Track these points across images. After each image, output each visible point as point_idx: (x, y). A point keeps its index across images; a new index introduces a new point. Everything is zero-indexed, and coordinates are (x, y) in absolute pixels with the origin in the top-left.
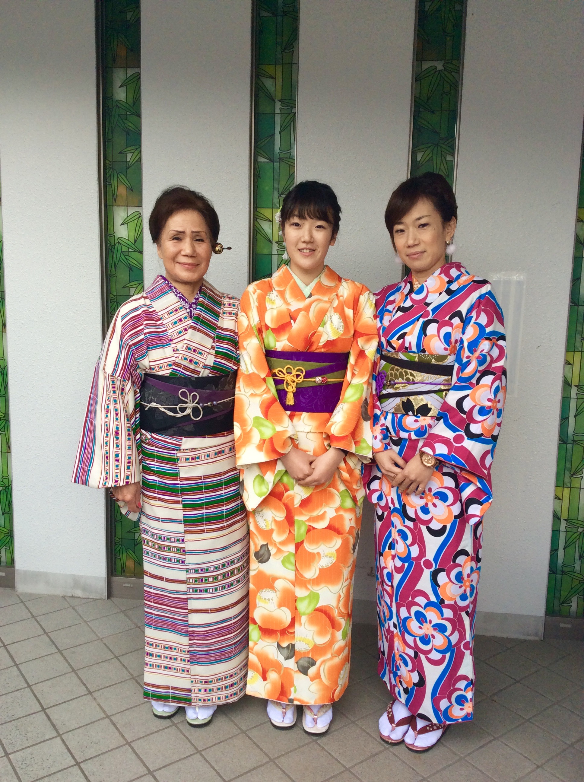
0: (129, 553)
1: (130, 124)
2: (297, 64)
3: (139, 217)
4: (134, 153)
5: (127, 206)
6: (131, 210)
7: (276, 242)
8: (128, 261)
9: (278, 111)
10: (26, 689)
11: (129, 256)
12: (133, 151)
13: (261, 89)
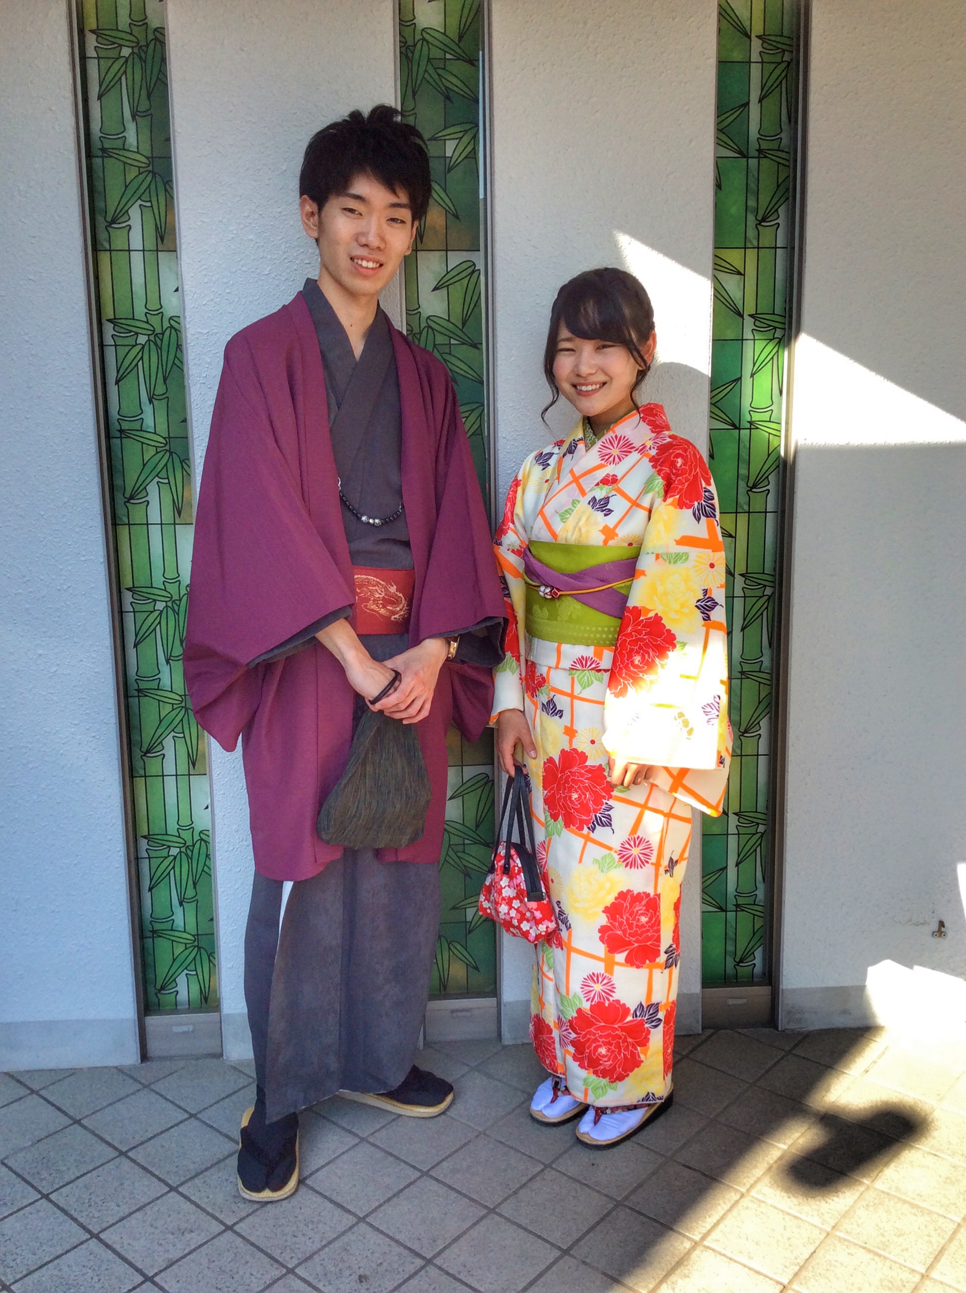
0: (456, 951)
1: (454, 80)
3: (473, 272)
4: (461, 138)
5: (447, 251)
6: (455, 259)
7: (751, 316)
8: (448, 363)
9: (755, 57)
10: (428, 1269)
11: (450, 354)
12: (460, 135)
13: (723, 13)
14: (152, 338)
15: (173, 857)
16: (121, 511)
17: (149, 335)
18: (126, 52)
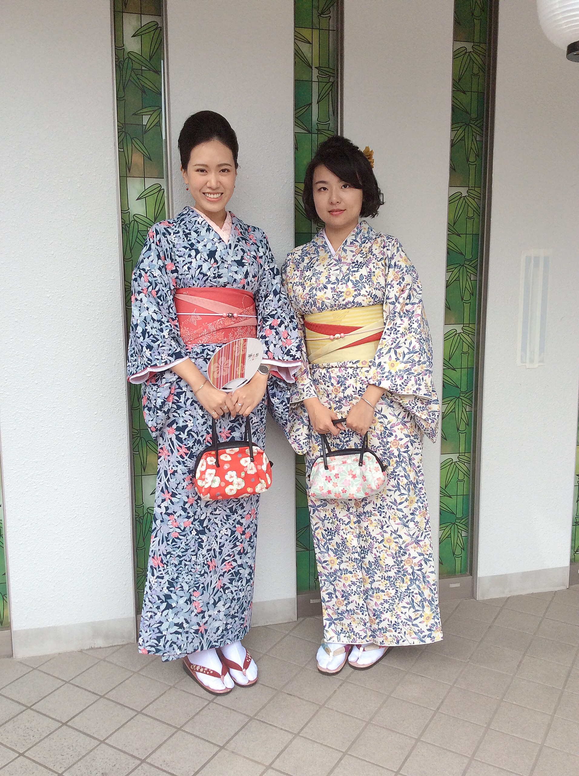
1: (147, 82)
3: (160, 190)
5: (144, 178)
6: (150, 182)
9: (315, 79)
12: (151, 113)
13: (297, 54)
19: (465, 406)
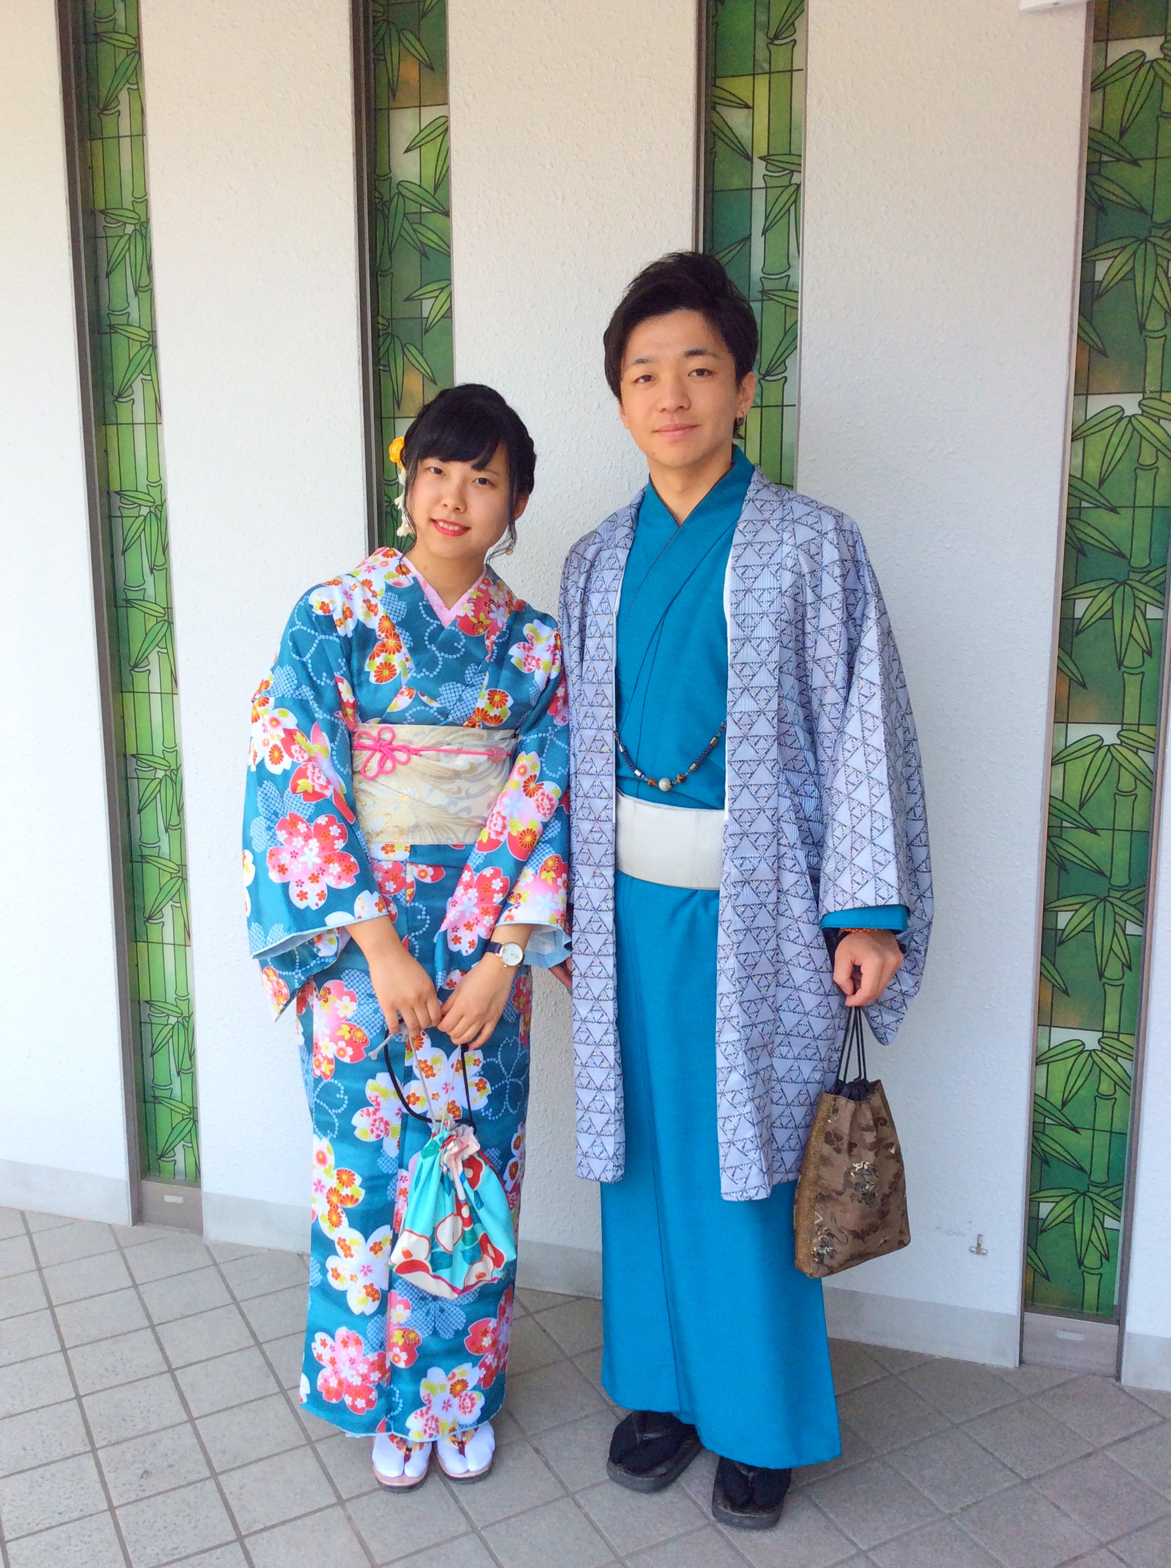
1: (428, 233)
2: (803, 70)
4: (437, 297)
9: (758, 182)
10: (207, 1482)
12: (437, 293)
14: (153, 509)
15: (170, 1027)
16: (126, 679)
17: (150, 507)
18: (129, 229)
19: (1121, 921)
